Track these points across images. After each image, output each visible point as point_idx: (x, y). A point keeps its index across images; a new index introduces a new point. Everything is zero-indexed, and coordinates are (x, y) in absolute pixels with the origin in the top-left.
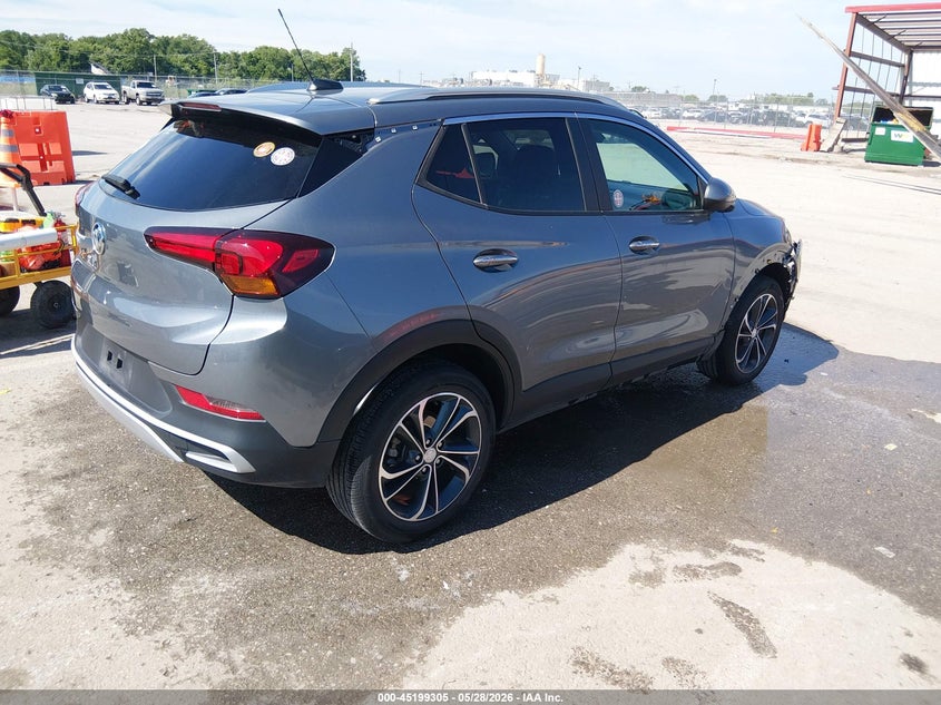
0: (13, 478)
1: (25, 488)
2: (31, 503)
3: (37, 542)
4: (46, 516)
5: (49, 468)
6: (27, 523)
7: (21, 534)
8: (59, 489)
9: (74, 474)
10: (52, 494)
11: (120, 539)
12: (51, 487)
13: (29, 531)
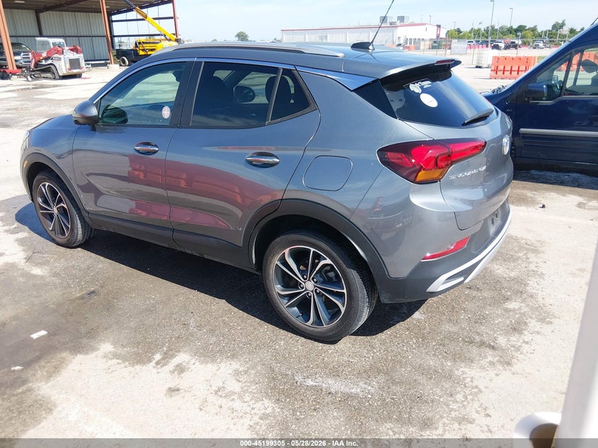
0: (517, 367)
1: (517, 354)
2: (524, 342)
3: (542, 320)
4: (525, 330)
5: (490, 358)
6: (538, 333)
7: (546, 329)
8: (502, 341)
9: (482, 344)
10: (508, 340)
11: (507, 299)
12: (503, 345)
13: (541, 328)
